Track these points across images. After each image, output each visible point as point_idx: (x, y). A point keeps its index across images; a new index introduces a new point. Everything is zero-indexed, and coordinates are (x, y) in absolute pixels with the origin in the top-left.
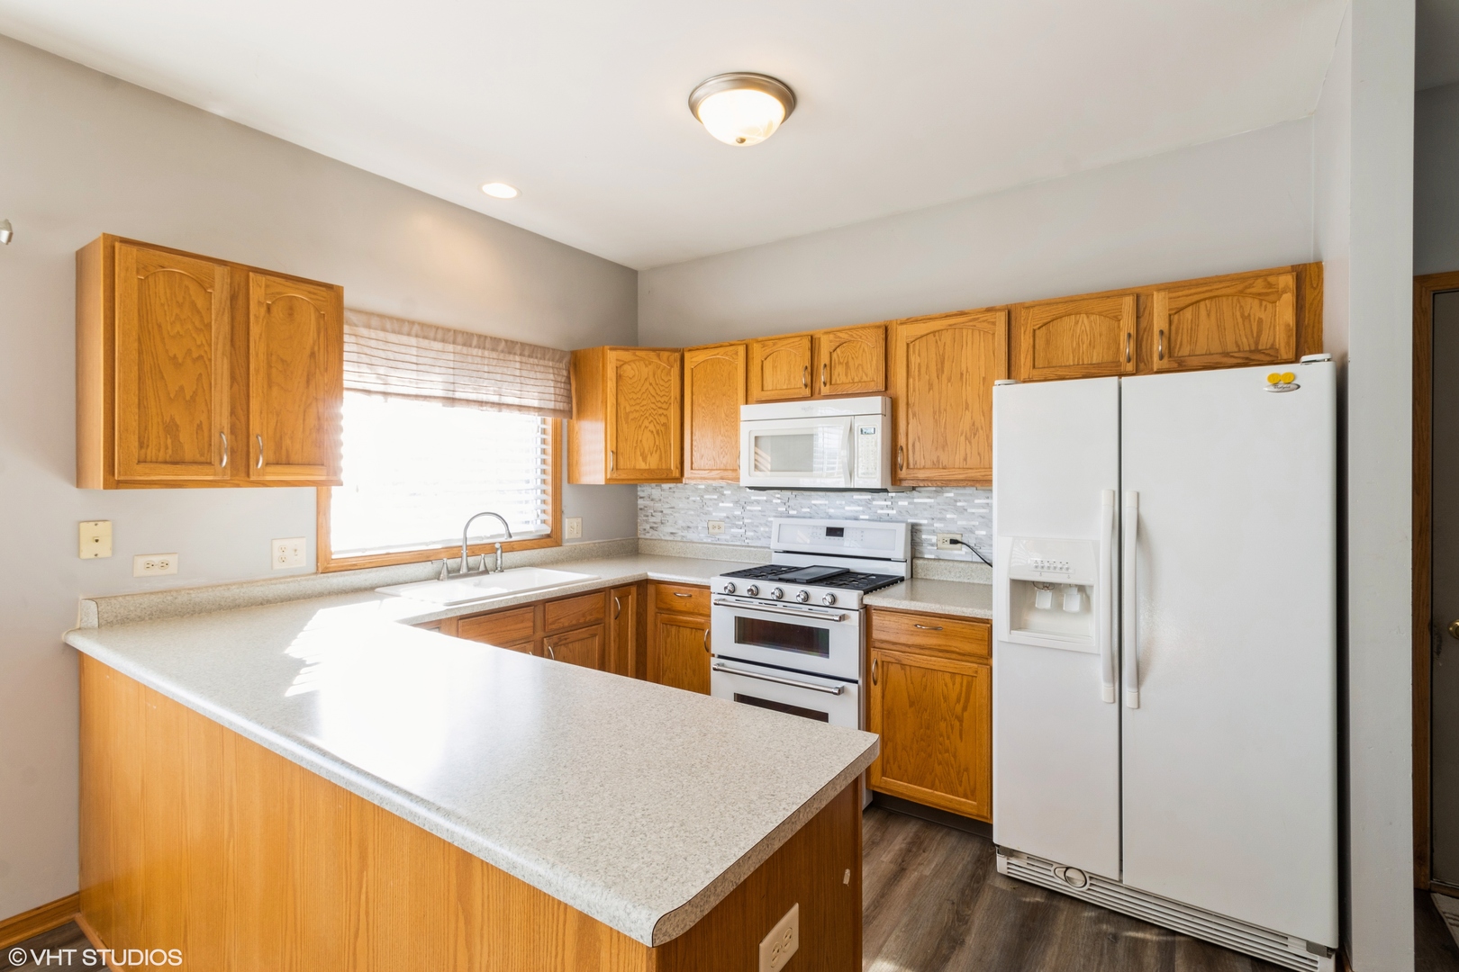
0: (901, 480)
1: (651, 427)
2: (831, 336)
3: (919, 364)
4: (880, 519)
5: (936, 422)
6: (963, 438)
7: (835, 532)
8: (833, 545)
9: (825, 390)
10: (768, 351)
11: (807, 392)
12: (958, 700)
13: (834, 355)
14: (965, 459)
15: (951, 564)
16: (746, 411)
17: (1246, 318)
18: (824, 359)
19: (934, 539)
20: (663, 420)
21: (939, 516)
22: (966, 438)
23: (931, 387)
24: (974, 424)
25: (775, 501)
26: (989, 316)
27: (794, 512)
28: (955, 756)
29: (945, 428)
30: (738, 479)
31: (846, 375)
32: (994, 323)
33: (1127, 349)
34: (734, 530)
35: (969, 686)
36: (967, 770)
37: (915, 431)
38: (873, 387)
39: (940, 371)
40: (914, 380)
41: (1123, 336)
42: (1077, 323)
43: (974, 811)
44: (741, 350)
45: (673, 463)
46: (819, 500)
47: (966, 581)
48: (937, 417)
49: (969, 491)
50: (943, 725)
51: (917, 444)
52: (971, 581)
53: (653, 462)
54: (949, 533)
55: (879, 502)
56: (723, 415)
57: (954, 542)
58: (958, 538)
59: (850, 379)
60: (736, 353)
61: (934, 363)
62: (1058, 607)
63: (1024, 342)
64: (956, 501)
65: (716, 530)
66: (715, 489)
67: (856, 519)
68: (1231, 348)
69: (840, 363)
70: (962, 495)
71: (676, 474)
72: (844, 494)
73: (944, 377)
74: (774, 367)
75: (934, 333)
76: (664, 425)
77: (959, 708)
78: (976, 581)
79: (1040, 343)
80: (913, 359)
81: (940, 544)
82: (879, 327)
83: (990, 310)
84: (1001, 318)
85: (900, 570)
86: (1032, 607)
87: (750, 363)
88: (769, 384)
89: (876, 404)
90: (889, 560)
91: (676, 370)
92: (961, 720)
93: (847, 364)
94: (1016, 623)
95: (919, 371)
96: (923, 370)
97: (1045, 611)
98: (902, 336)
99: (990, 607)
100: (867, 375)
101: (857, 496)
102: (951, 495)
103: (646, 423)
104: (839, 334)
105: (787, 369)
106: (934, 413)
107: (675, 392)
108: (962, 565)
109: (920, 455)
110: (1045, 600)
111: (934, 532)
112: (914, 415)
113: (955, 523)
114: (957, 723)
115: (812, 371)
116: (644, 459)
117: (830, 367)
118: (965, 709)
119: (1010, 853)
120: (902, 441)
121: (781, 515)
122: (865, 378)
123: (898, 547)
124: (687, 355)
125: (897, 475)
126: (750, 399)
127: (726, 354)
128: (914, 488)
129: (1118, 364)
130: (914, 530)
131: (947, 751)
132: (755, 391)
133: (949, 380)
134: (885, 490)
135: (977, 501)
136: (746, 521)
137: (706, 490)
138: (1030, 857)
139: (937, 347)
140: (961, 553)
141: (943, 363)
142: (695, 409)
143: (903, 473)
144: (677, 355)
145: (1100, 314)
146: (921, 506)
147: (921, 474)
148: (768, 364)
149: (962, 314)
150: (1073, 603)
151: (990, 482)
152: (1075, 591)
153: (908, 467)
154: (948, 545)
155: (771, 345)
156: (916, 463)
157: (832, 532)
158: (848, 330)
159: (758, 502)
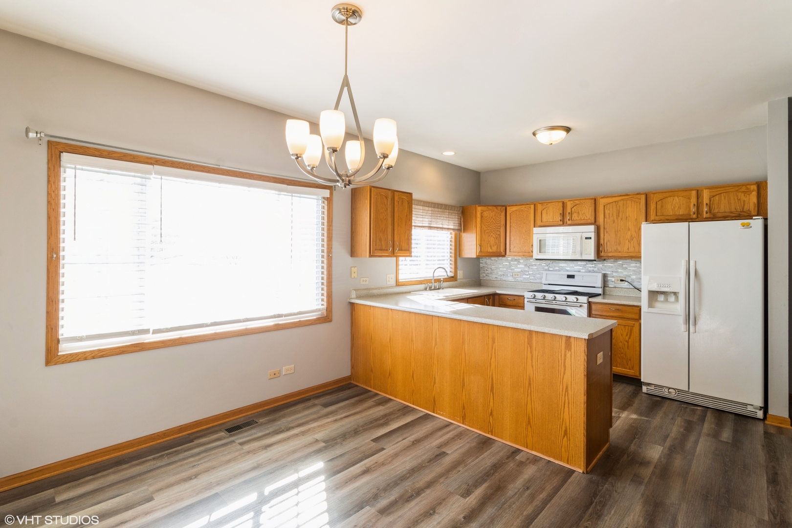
0: (601, 257)
1: (494, 236)
2: (572, 202)
3: (609, 214)
4: (590, 272)
5: (616, 235)
6: (627, 241)
7: (571, 277)
8: (570, 282)
9: (569, 222)
10: (544, 207)
11: (561, 223)
12: (627, 335)
13: (573, 209)
14: (628, 249)
15: (621, 289)
16: (536, 230)
17: (739, 200)
18: (569, 210)
19: (613, 279)
20: (498, 233)
21: (615, 270)
22: (629, 241)
23: (614, 222)
24: (632, 236)
25: (543, 265)
26: (638, 196)
27: (552, 269)
28: (625, 355)
29: (620, 237)
30: (532, 256)
31: (578, 217)
32: (640, 199)
33: (693, 209)
34: (524, 276)
35: (631, 330)
36: (630, 360)
37: (606, 238)
38: (589, 221)
39: (618, 216)
40: (607, 219)
41: (692, 205)
42: (673, 200)
43: (633, 374)
44: (532, 206)
45: (502, 250)
46: (563, 264)
47: (627, 295)
48: (616, 233)
49: (628, 261)
50: (621, 344)
51: (608, 243)
52: (629, 295)
53: (494, 249)
54: (620, 277)
55: (590, 265)
56: (524, 231)
57: (622, 280)
58: (624, 279)
59: (579, 218)
60: (530, 208)
61: (615, 213)
62: (666, 300)
63: (652, 206)
64: (623, 265)
65: (516, 276)
66: (516, 260)
67: (579, 272)
68: (733, 210)
69: (575, 212)
70: (625, 262)
71: (504, 254)
72: (574, 262)
73: (619, 218)
74: (547, 213)
75: (615, 202)
76: (499, 235)
77: (627, 338)
78: (631, 296)
79: (659, 207)
80: (606, 211)
81: (616, 282)
82: (592, 199)
83: (638, 194)
84: (643, 197)
85: (600, 291)
86: (656, 300)
87: (536, 211)
88: (544, 220)
89: (592, 228)
90: (595, 287)
91: (503, 214)
92: (628, 342)
93: (578, 212)
94: (650, 305)
95: (609, 216)
96: (611, 215)
97: (661, 301)
98: (602, 202)
99: (641, 302)
100: (587, 217)
101: (579, 263)
102: (621, 262)
103: (492, 234)
104: (575, 201)
105: (553, 213)
106: (615, 232)
107: (503, 222)
108: (626, 289)
109: (609, 247)
110: (661, 298)
111: (613, 277)
112: (607, 232)
113: (623, 273)
114: (626, 343)
115: (563, 215)
116: (491, 248)
117: (571, 214)
118: (629, 338)
119: (648, 384)
120: (602, 242)
121: (546, 270)
122: (586, 218)
123: (599, 283)
124: (508, 208)
125: (600, 255)
126: (536, 225)
127: (525, 208)
128: (604, 260)
129: (690, 215)
130: (605, 276)
131: (622, 353)
132: (539, 222)
133: (622, 219)
134: (595, 260)
135: (632, 265)
136: (530, 272)
137: (512, 260)
138: (656, 385)
139: (617, 207)
140: (625, 285)
141: (619, 213)
142: (512, 228)
143: (602, 254)
144: (504, 208)
145: (683, 197)
146: (608, 267)
147: (610, 255)
148: (544, 212)
149: (627, 195)
150: (672, 298)
151: (640, 257)
152: (672, 295)
153: (604, 252)
154: (619, 282)
155: (545, 204)
156: (608, 250)
157: (570, 277)
158: (579, 200)
159: (535, 265)
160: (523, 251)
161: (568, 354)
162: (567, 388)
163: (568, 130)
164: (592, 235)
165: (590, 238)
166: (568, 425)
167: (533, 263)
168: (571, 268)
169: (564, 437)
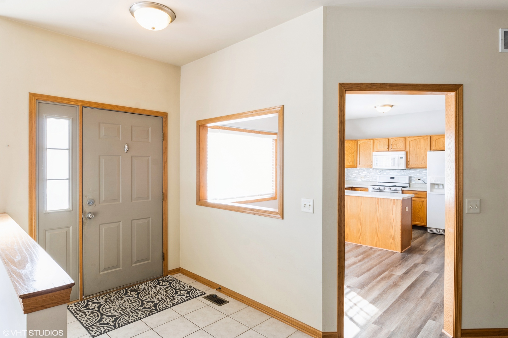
0: (408, 167)
1: (351, 156)
2: (393, 139)
4: (402, 175)
6: (421, 159)
7: (392, 178)
8: (392, 180)
9: (391, 150)
10: (378, 141)
11: (388, 150)
12: (421, 206)
13: (394, 143)
14: (422, 163)
15: (418, 184)
16: (374, 153)
18: (391, 143)
19: (414, 179)
20: (353, 155)
21: (416, 174)
23: (414, 150)
24: (423, 157)
25: (377, 172)
26: (426, 137)
27: (382, 174)
28: (420, 216)
29: (418, 158)
30: (372, 167)
32: (427, 139)
34: (367, 178)
35: (423, 203)
36: (422, 218)
37: (410, 158)
38: (402, 149)
39: (417, 147)
40: (411, 148)
42: (443, 139)
43: (423, 225)
44: (372, 141)
45: (355, 164)
46: (388, 171)
47: (421, 187)
49: (422, 169)
50: (418, 210)
51: (412, 160)
53: (351, 164)
54: (418, 178)
55: (402, 172)
56: (367, 154)
57: (419, 180)
59: (397, 148)
61: (415, 145)
62: (439, 188)
63: (433, 142)
64: (419, 172)
65: (362, 178)
66: (362, 169)
67: (397, 175)
71: (356, 166)
72: (394, 170)
74: (380, 145)
75: (415, 140)
76: (353, 156)
77: (421, 207)
78: (423, 187)
79: (436, 143)
80: (411, 144)
81: (416, 180)
82: (404, 138)
83: (426, 136)
84: (429, 138)
85: (408, 185)
86: (434, 188)
87: (374, 143)
88: (378, 148)
89: (404, 153)
90: (405, 183)
91: (356, 145)
92: (421, 209)
93: (396, 145)
94: (431, 190)
96: (413, 146)
97: (436, 188)
98: (408, 140)
99: (427, 189)
101: (397, 171)
102: (418, 170)
103: (349, 155)
104: (395, 139)
105: (383, 145)
106: (415, 155)
107: (355, 149)
108: (420, 184)
109: (412, 163)
110: (436, 187)
111: (414, 178)
112: (411, 155)
113: (419, 176)
114: (420, 210)
115: (388, 146)
116: (349, 163)
117: (393, 145)
118: (422, 207)
119: (430, 228)
120: (408, 160)
121: (379, 175)
122: (400, 148)
123: (407, 181)
124: (358, 141)
125: (408, 166)
126: (374, 151)
127: (368, 141)
128: (410, 169)
130: (410, 177)
131: (418, 215)
132: (375, 149)
133: (418, 149)
134: (405, 169)
135: (424, 172)
136: (370, 176)
137: (360, 170)
138: (434, 228)
139: (416, 142)
140: (420, 181)
141: (417, 145)
142: (360, 153)
143: (409, 166)
144: (356, 141)
146: (412, 173)
147: (413, 166)
148: (378, 144)
149: (421, 136)
150: (441, 187)
151: (427, 167)
152: (442, 185)
155: (379, 140)
158: (397, 138)
159: (373, 172)
160: (367, 164)
161: (394, 206)
162: (394, 220)
163: (392, 106)
164: (404, 156)
165: (403, 158)
166: (394, 235)
167: (372, 171)
168: (393, 173)
169: (392, 240)
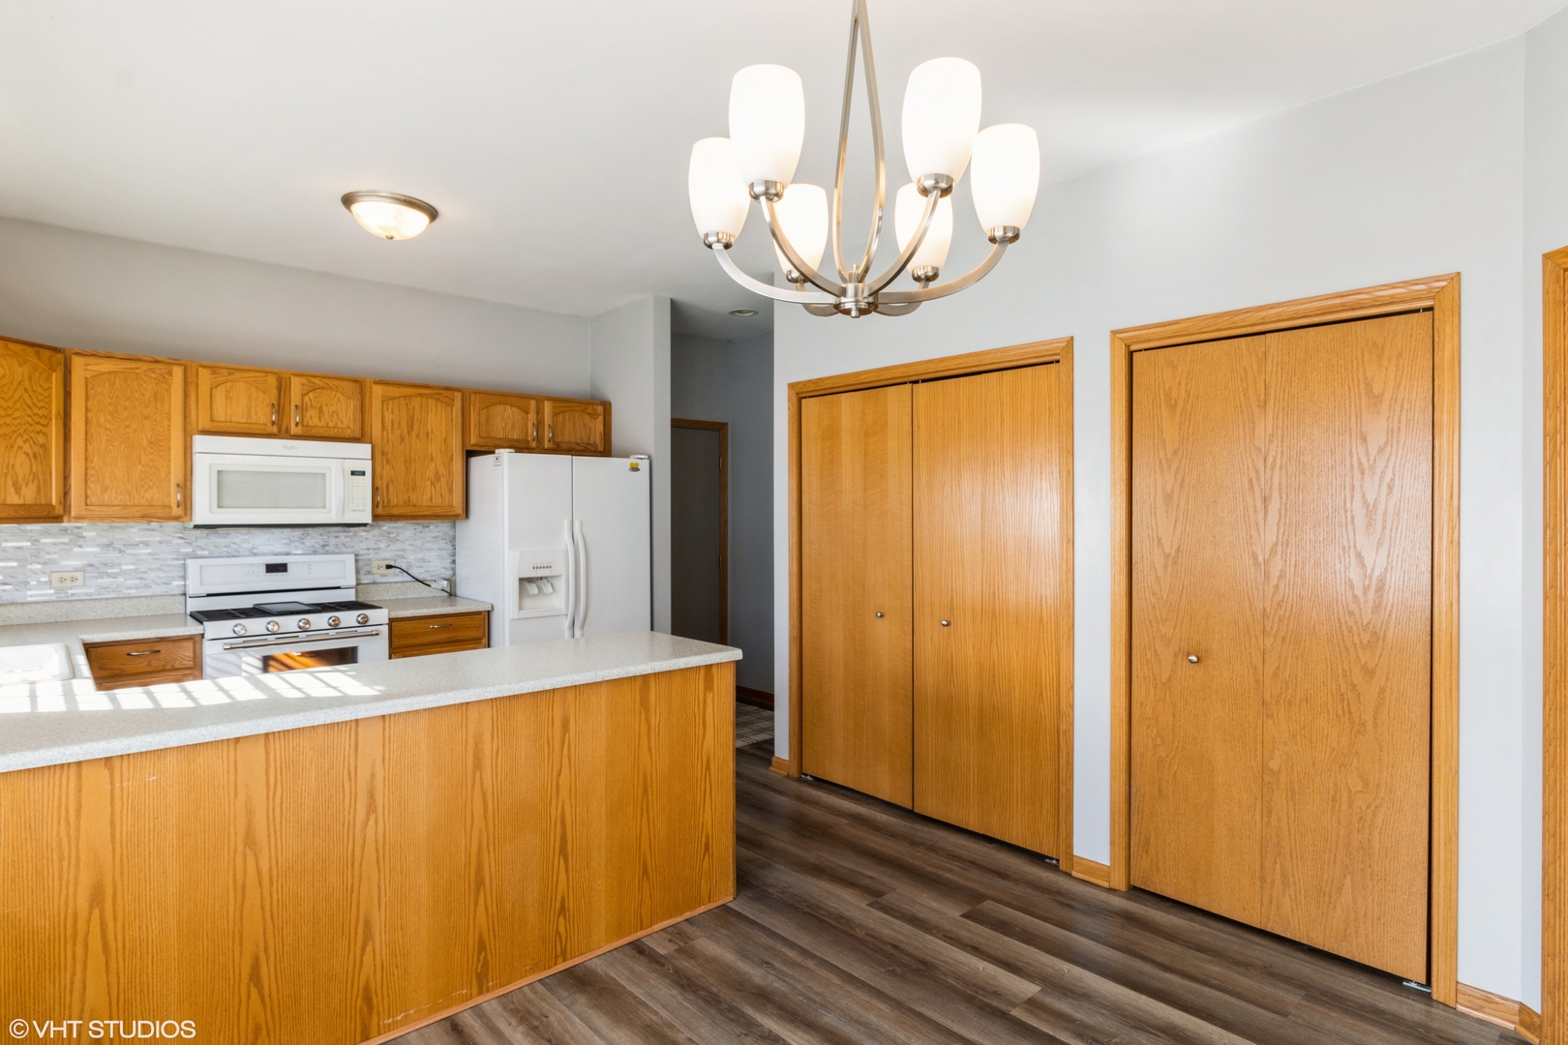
0: (383, 516)
1: (26, 448)
2: (304, 380)
3: (392, 421)
5: (407, 469)
6: (429, 482)
8: (277, 581)
9: (297, 430)
10: (221, 379)
11: (274, 429)
13: (308, 398)
14: (431, 500)
15: (388, 585)
16: (200, 441)
17: (585, 425)
18: (295, 399)
21: (375, 546)
22: (432, 483)
23: (402, 440)
24: (437, 473)
26: (449, 393)
27: (206, 553)
29: (415, 474)
30: (186, 517)
31: (320, 419)
32: (453, 400)
33: (532, 433)
34: (106, 581)
37: (386, 475)
38: (348, 434)
39: (410, 428)
40: (388, 433)
41: (530, 425)
42: (505, 410)
44: (178, 372)
45: (57, 496)
47: (402, 597)
48: (408, 464)
49: (401, 524)
51: (391, 486)
52: (406, 597)
54: (384, 559)
56: (145, 442)
57: (389, 567)
58: (392, 563)
59: (323, 423)
60: (170, 373)
61: (405, 422)
62: (541, 591)
63: (471, 417)
64: (389, 533)
65: (69, 583)
67: (295, 555)
68: (579, 441)
69: (312, 406)
70: (395, 528)
71: (60, 510)
73: (414, 434)
74: (228, 398)
75: (405, 397)
76: (44, 446)
78: (410, 596)
79: (483, 420)
80: (386, 414)
81: (379, 570)
82: (355, 381)
83: (449, 389)
84: (459, 397)
85: (353, 595)
86: (528, 595)
87: (192, 388)
88: (220, 414)
90: (339, 588)
91: (57, 378)
93: (321, 409)
94: (520, 605)
95: (392, 426)
96: (396, 425)
98: (376, 393)
100: (342, 422)
102: (385, 528)
103: (20, 442)
104: (313, 380)
105: (249, 402)
106: (406, 461)
107: (57, 404)
108: (398, 585)
109: (392, 495)
110: (533, 589)
111: (372, 561)
112: (388, 462)
113: (388, 555)
115: (279, 408)
116: (18, 491)
117: (301, 408)
120: (380, 482)
122: (340, 425)
123: (348, 577)
124: (76, 361)
125: (374, 511)
126: (190, 426)
127: (151, 370)
129: (528, 442)
132: (202, 419)
133: (418, 436)
134: (363, 525)
135: (407, 533)
136: (125, 567)
139: (408, 408)
140: (397, 575)
141: (412, 422)
142: (91, 428)
143: (379, 510)
144: (61, 358)
145: (518, 408)
146: (359, 539)
147: (395, 511)
148: (219, 393)
149: (426, 387)
151: (469, 516)
153: (383, 506)
154: (384, 571)
155: (225, 372)
156: (389, 502)
157: (272, 568)
158: (324, 378)
159: (146, 544)
160: (143, 502)
161: (709, 697)
162: (708, 761)
164: (367, 467)
165: (363, 473)
166: (710, 831)
167: (138, 539)
168: (272, 547)
169: (704, 856)
